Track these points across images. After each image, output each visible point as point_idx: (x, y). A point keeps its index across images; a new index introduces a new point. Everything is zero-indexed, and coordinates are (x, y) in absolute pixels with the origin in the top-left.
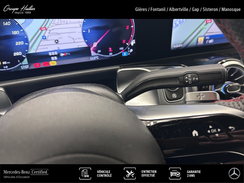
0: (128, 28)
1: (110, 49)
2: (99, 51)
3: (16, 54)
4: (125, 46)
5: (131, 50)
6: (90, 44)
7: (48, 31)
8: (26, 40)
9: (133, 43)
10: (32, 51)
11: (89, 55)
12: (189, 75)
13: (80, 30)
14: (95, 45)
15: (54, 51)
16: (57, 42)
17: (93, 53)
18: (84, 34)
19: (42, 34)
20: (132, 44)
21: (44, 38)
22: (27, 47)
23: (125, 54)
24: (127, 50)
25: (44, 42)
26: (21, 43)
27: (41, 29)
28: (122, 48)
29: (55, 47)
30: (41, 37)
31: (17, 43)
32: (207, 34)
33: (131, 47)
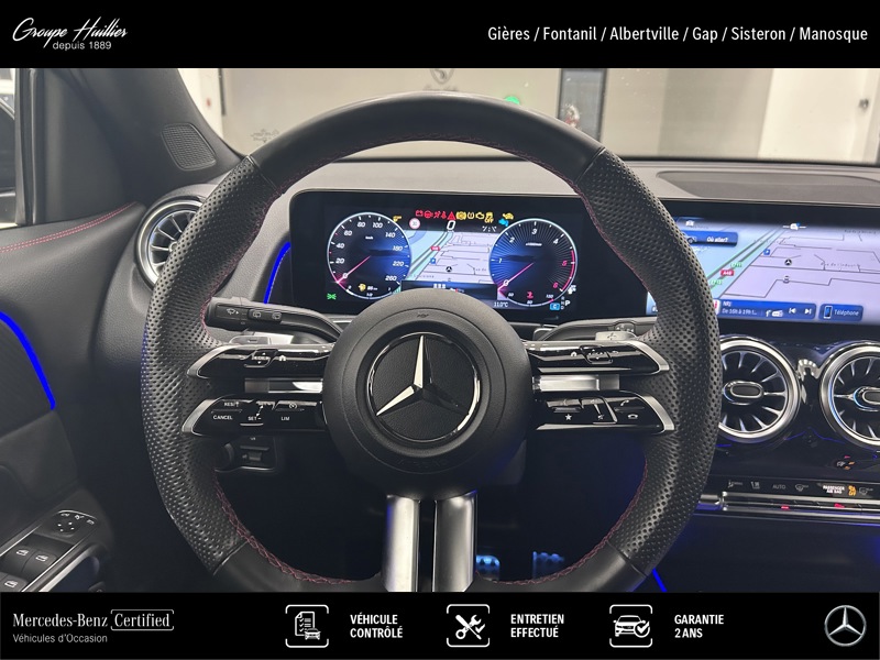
0: (565, 263)
1: (530, 293)
2: (511, 295)
3: (389, 278)
4: (556, 293)
5: (568, 302)
6: (497, 280)
7: (440, 253)
8: (408, 261)
9: (571, 290)
10: (411, 278)
11: (494, 298)
12: (623, 325)
13: (487, 257)
14: (506, 283)
15: (442, 283)
16: (449, 270)
17: (500, 296)
18: (491, 264)
19: (431, 256)
20: (570, 292)
21: (433, 262)
22: (406, 271)
23: (555, 307)
24: (559, 301)
25: (432, 268)
26: (401, 264)
27: (432, 248)
28: (551, 296)
29: (445, 278)
30: (428, 259)
31: (395, 264)
32: (724, 297)
33: (567, 296)
